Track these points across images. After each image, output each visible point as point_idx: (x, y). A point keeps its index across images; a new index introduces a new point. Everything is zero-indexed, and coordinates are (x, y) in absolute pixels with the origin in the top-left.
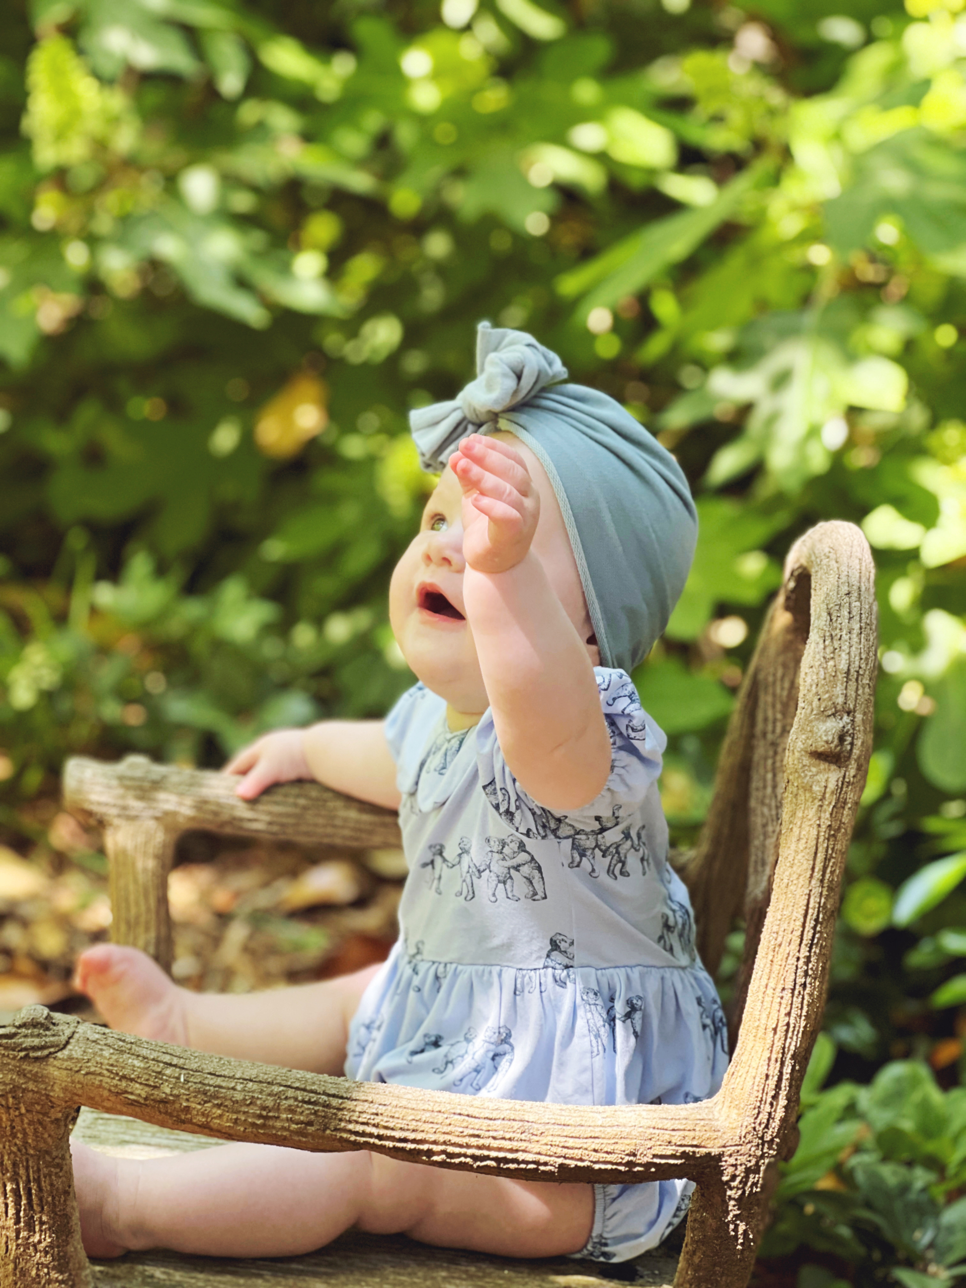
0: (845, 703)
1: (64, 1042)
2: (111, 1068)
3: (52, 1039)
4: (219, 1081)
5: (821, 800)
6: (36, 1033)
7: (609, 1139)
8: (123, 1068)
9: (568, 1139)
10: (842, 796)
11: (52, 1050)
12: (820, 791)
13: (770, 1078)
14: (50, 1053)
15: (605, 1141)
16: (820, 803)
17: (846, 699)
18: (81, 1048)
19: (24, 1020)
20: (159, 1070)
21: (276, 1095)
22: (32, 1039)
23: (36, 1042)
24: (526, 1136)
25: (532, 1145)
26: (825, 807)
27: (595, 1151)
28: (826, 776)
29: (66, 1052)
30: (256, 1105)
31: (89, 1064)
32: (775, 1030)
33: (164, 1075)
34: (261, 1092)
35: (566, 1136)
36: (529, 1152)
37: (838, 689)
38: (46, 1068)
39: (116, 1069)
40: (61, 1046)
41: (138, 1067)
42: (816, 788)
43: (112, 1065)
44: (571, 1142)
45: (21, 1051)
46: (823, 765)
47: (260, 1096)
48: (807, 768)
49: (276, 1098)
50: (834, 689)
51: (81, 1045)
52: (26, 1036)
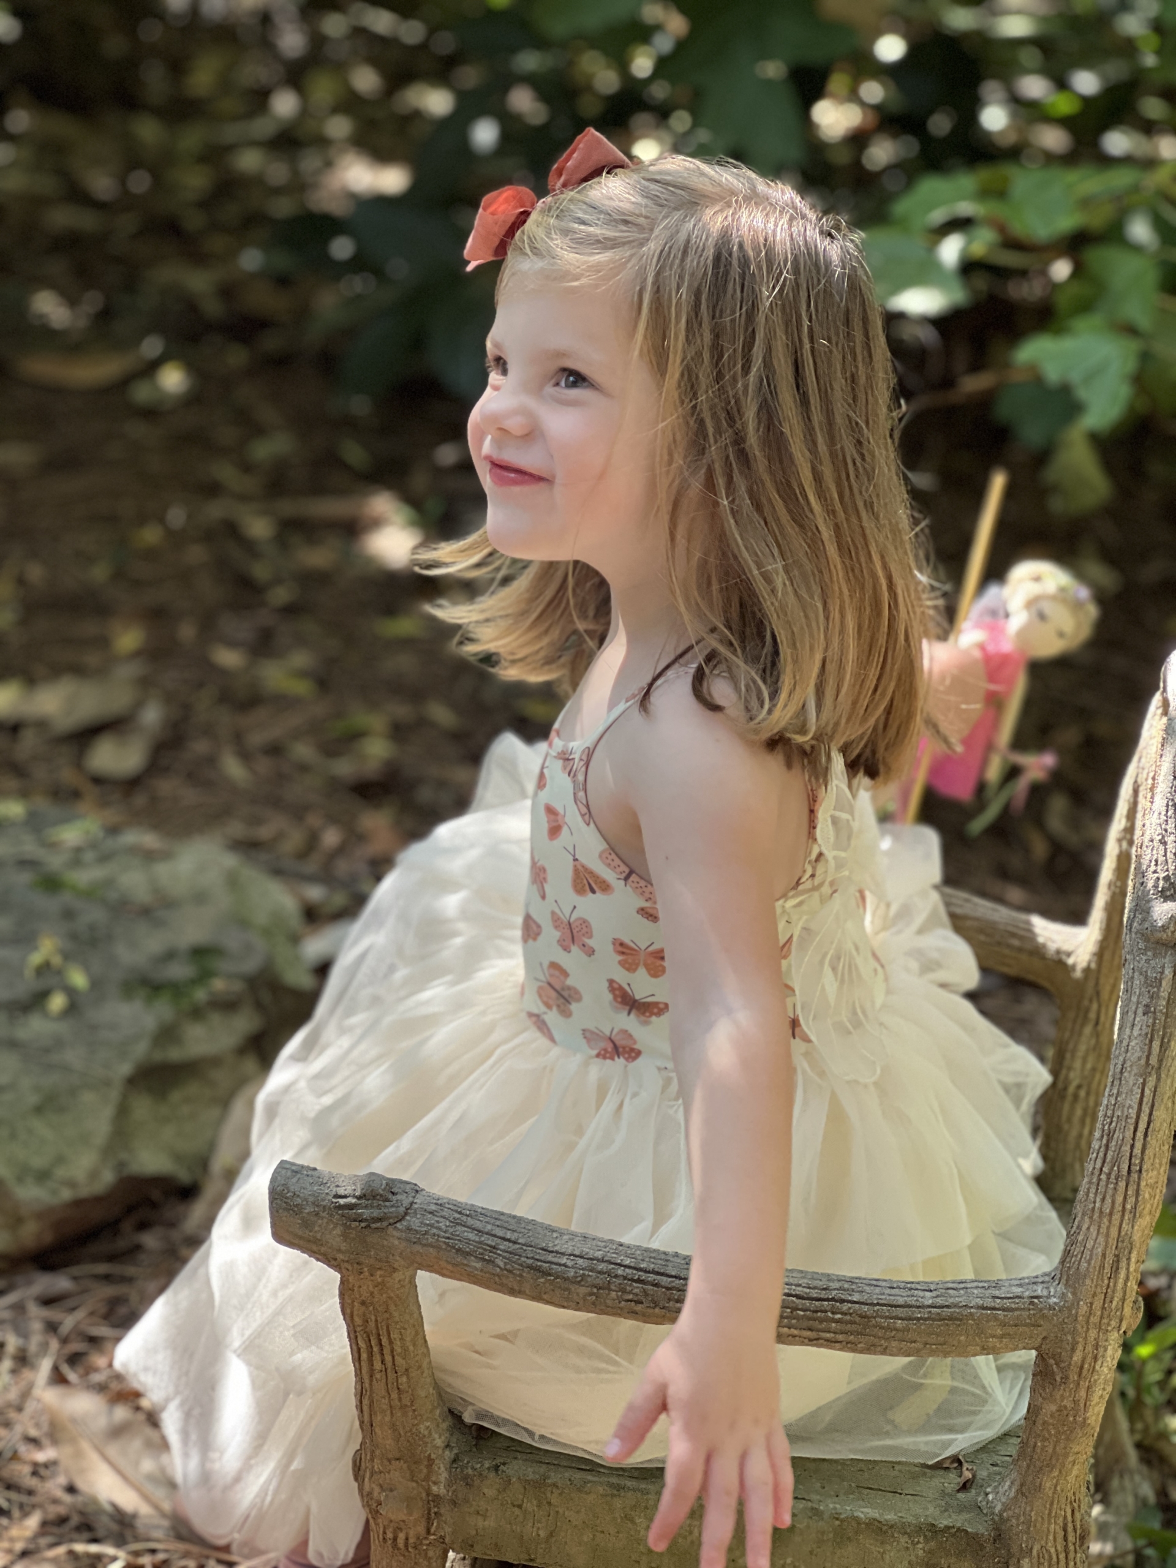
1: (402, 1214)
3: (391, 1211)
4: (551, 1257)
6: (375, 1205)
8: (459, 1240)
11: (391, 1221)
14: (390, 1224)
18: (419, 1219)
19: (364, 1191)
20: (493, 1244)
21: (606, 1273)
22: (372, 1211)
23: (376, 1213)
29: (405, 1223)
31: (427, 1236)
33: (498, 1249)
34: (592, 1269)
38: (386, 1238)
40: (400, 1218)
41: (473, 1241)
43: (448, 1238)
45: (362, 1221)
47: (590, 1274)
51: (419, 1216)
52: (365, 1207)
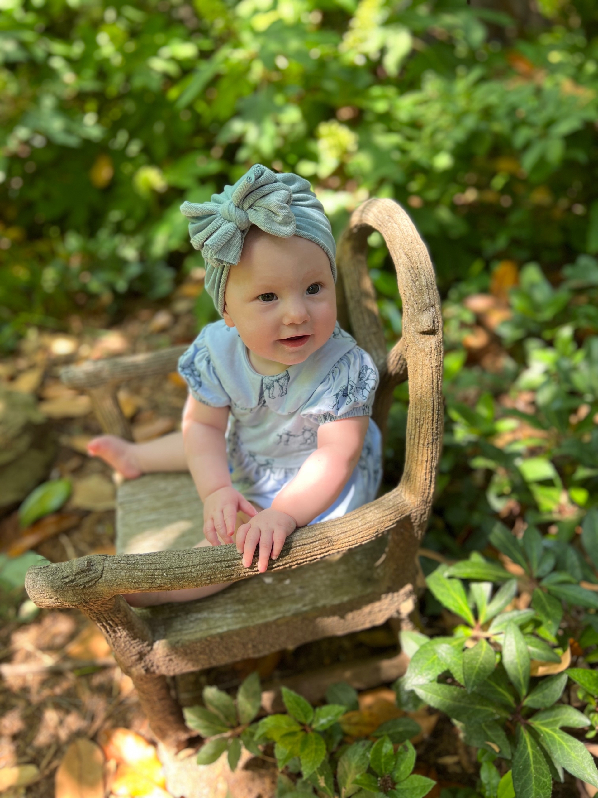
0: (430, 302)
1: (100, 575)
2: (128, 580)
3: (94, 575)
4: (182, 570)
5: (430, 355)
6: (85, 575)
7: (366, 530)
8: (134, 578)
9: (349, 538)
10: (439, 349)
11: (96, 580)
12: (429, 351)
13: (427, 479)
14: (96, 582)
15: (365, 532)
16: (430, 356)
17: (430, 300)
18: (110, 574)
19: (76, 571)
20: (152, 574)
21: (212, 568)
22: (84, 579)
23: (86, 579)
24: (331, 544)
25: (335, 546)
26: (433, 357)
27: (362, 538)
28: (430, 342)
29: (103, 578)
30: (204, 575)
31: (117, 581)
32: (427, 461)
33: (155, 575)
34: (205, 569)
35: (348, 537)
36: (334, 549)
37: (425, 296)
38: (96, 588)
39: (130, 580)
40: (100, 577)
41: (141, 576)
42: (427, 350)
43: (128, 579)
44: (351, 539)
45: (81, 585)
46: (427, 337)
47: (205, 571)
48: (419, 340)
49: (213, 569)
50: (423, 297)
51: (109, 573)
52: (80, 578)
